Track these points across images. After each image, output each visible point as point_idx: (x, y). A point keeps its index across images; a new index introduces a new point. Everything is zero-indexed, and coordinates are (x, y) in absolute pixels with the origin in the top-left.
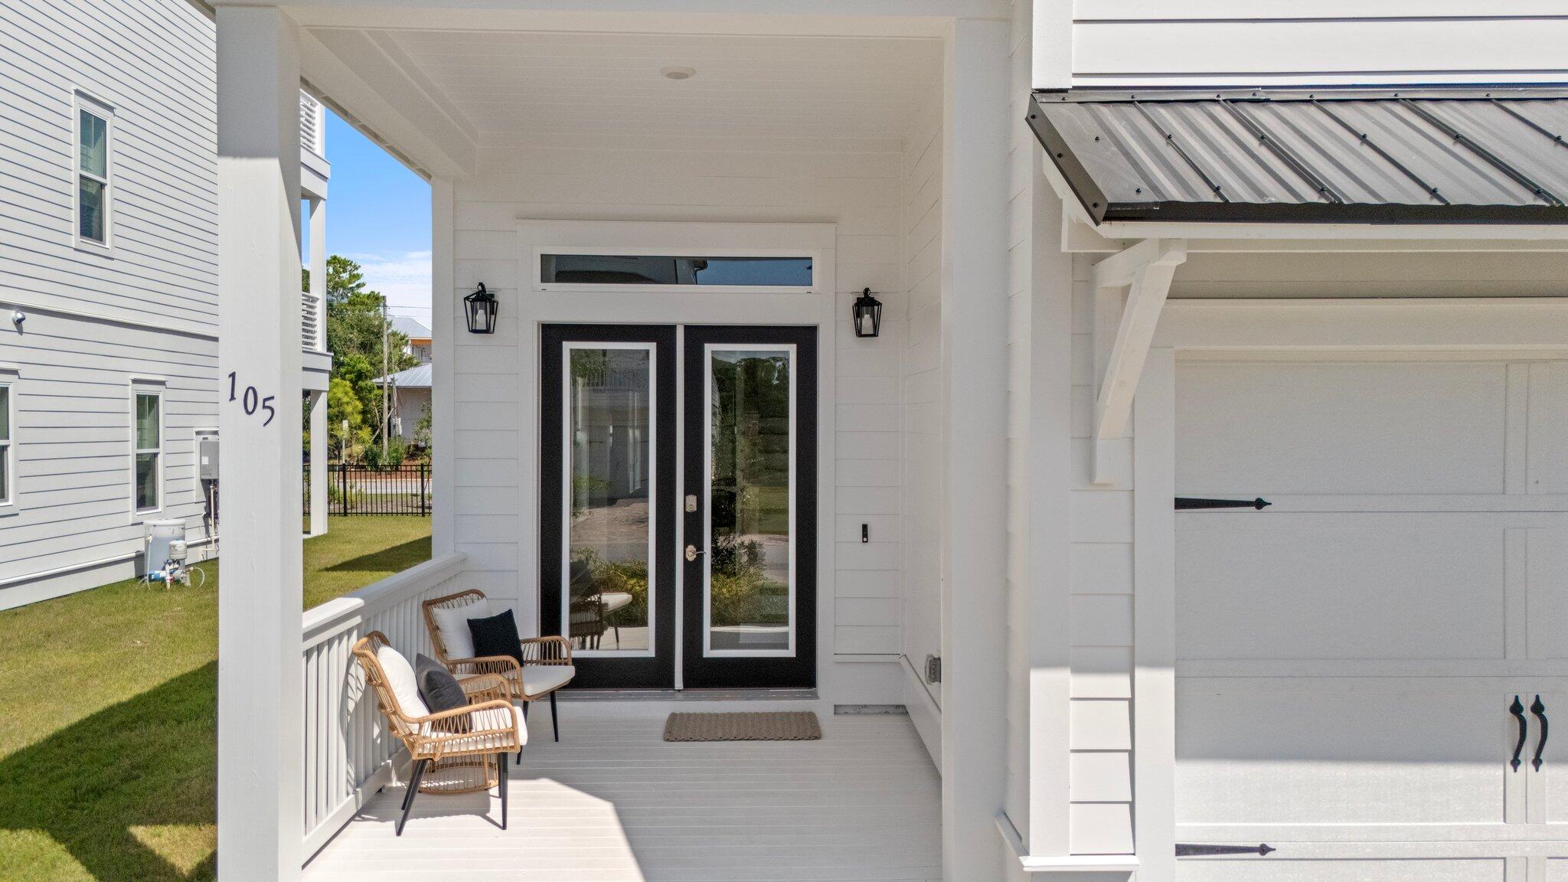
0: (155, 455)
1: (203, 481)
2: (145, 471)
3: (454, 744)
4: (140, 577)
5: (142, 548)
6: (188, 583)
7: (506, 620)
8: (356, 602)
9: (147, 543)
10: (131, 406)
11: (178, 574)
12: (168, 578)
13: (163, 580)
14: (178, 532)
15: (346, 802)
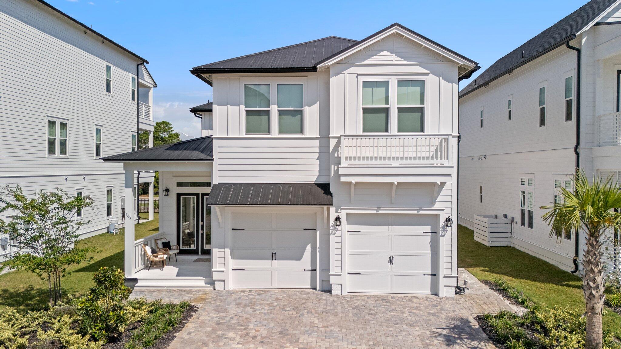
0: (111, 203)
1: (122, 208)
2: (109, 207)
3: (155, 259)
4: (108, 232)
5: (109, 225)
6: (119, 234)
7: (169, 243)
8: (143, 240)
9: (110, 224)
10: (106, 193)
11: (116, 231)
12: (114, 232)
13: (113, 233)
14: (116, 222)
15: (141, 267)
